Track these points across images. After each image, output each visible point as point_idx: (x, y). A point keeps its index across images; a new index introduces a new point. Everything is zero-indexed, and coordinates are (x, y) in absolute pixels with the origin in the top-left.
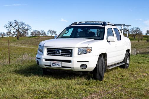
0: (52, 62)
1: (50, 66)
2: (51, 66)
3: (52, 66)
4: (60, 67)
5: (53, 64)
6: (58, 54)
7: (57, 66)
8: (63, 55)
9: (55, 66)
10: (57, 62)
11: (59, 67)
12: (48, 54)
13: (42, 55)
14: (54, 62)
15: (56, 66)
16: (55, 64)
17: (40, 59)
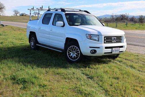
0: (113, 49)
1: (111, 53)
2: (113, 53)
4: (119, 52)
7: (117, 52)
10: (117, 49)
12: (105, 42)
13: (101, 44)
16: (115, 51)
17: (99, 48)
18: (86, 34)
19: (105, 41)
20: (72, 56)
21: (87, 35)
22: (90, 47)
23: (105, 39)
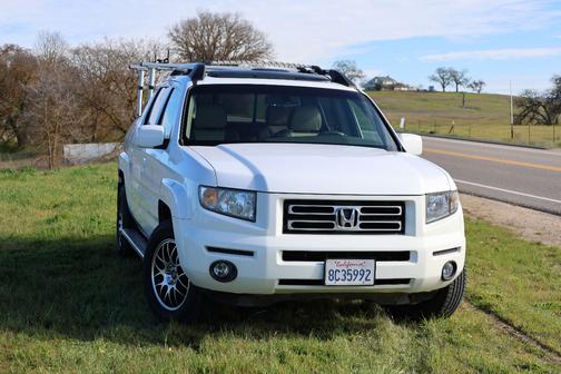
0: (331, 264)
1: (321, 282)
2: (328, 282)
3: (333, 283)
4: (372, 282)
5: (333, 274)
6: (348, 225)
7: (357, 282)
8: (369, 228)
9: (346, 283)
10: (356, 264)
11: (367, 283)
12: (290, 227)
13: (264, 234)
14: (342, 261)
15: (352, 283)
16: (347, 273)
17: (250, 254)
18: (200, 186)
19: (290, 222)
20: (166, 287)
21: (203, 190)
22: (210, 249)
23: (291, 212)
